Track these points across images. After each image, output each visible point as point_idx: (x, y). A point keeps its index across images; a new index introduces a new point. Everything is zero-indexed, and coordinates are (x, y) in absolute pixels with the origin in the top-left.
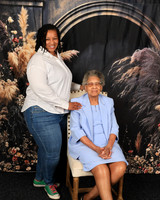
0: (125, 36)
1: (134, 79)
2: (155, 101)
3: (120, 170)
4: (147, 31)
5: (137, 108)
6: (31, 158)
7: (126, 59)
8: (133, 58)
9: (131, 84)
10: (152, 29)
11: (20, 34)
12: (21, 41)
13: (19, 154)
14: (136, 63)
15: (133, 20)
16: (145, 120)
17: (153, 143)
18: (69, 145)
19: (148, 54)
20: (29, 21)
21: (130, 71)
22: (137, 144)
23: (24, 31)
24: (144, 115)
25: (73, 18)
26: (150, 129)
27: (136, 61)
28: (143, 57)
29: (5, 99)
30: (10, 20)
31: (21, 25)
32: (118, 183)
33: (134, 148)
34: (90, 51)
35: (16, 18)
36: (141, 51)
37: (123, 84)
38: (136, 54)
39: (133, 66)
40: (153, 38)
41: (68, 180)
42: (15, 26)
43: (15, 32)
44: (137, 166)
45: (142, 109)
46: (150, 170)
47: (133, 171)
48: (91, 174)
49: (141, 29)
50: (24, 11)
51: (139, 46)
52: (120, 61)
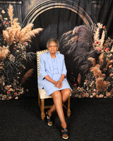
0: (69, 19)
1: (75, 43)
2: (88, 55)
4: (81, 16)
5: (78, 60)
6: (18, 91)
7: (70, 32)
8: (74, 31)
9: (74, 46)
10: (84, 14)
11: (9, 20)
12: (10, 24)
13: (11, 90)
14: (76, 34)
16: (82, 67)
17: (88, 79)
18: (39, 81)
19: (82, 29)
20: (14, 13)
21: (72, 39)
22: (79, 80)
23: (11, 18)
24: (82, 63)
25: (39, 10)
26: (85, 71)
28: (79, 31)
29: (2, 57)
30: (3, 12)
31: (10, 15)
34: (50, 28)
35: (6, 11)
36: (78, 27)
37: (69, 46)
38: (76, 29)
39: (74, 36)
40: (85, 20)
42: (6, 15)
43: (6, 19)
44: (79, 93)
45: (80, 60)
46: (87, 95)
47: (77, 96)
49: (77, 15)
50: (11, 7)
51: (77, 25)
52: (67, 33)
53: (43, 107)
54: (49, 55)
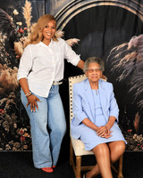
0: (122, 24)
1: (132, 63)
3: (119, 149)
5: (135, 90)
7: (123, 45)
8: (130, 44)
9: (129, 68)
11: (24, 25)
12: (26, 31)
13: (26, 135)
14: (133, 49)
15: (129, 9)
20: (33, 13)
21: (127, 57)
22: (136, 124)
23: (28, 22)
25: (74, 9)
27: (132, 47)
28: (139, 44)
29: (12, 85)
30: (16, 12)
31: (26, 17)
32: (118, 161)
33: (133, 127)
34: (90, 39)
35: (20, 11)
36: (137, 38)
37: (122, 69)
38: (133, 41)
39: (130, 51)
41: (71, 159)
42: (20, 18)
43: (20, 24)
44: (136, 144)
45: (139, 91)
48: (92, 153)
49: (137, 17)
50: (28, 4)
51: (135, 33)
52: (118, 48)
53: (79, 169)
54: (88, 85)
